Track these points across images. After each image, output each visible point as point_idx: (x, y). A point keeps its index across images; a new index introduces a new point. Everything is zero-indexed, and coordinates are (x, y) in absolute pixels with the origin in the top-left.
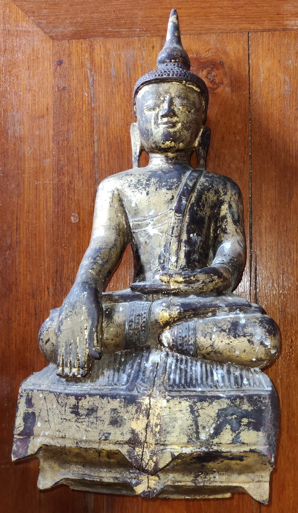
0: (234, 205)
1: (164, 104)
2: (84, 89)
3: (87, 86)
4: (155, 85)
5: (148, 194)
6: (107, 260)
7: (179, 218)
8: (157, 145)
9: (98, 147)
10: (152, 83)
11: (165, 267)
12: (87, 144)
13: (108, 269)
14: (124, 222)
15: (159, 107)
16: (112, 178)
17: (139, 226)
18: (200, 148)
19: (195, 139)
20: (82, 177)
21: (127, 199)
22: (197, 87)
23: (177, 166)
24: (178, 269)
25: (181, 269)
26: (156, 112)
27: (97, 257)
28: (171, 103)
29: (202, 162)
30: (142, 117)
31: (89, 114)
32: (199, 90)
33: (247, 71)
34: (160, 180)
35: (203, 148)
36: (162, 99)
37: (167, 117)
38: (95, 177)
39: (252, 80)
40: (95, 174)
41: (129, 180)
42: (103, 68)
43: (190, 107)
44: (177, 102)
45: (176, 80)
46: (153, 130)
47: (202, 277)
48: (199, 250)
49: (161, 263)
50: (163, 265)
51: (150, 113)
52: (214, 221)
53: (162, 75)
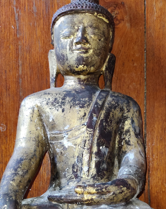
0: (135, 121)
1: (78, 33)
2: (11, 23)
3: (13, 20)
4: (70, 16)
5: (63, 111)
6: (27, 171)
7: (90, 132)
8: (72, 68)
9: (22, 71)
10: (68, 14)
11: (78, 175)
12: (14, 68)
13: (28, 179)
14: (43, 135)
15: (74, 35)
16: (32, 97)
17: (55, 138)
18: (107, 71)
19: (104, 64)
20: (9, 95)
21: (46, 115)
22: (106, 18)
23: (88, 86)
24: (89, 178)
25: (92, 177)
26: (71, 40)
27: (18, 168)
28: (84, 31)
29: (108, 83)
30: (58, 44)
31: (15, 43)
32: (108, 22)
33: (143, 11)
34: (74, 99)
35: (109, 72)
36: (76, 28)
37: (80, 44)
38: (20, 94)
39: (147, 18)
40: (20, 92)
41: (47, 98)
42: (26, 6)
43: (101, 36)
44: (89, 30)
45: (88, 11)
46: (68, 55)
47: (113, 189)
48: (107, 160)
49: (74, 172)
50: (76, 173)
51: (66, 40)
52: (119, 134)
53: (77, 7)
